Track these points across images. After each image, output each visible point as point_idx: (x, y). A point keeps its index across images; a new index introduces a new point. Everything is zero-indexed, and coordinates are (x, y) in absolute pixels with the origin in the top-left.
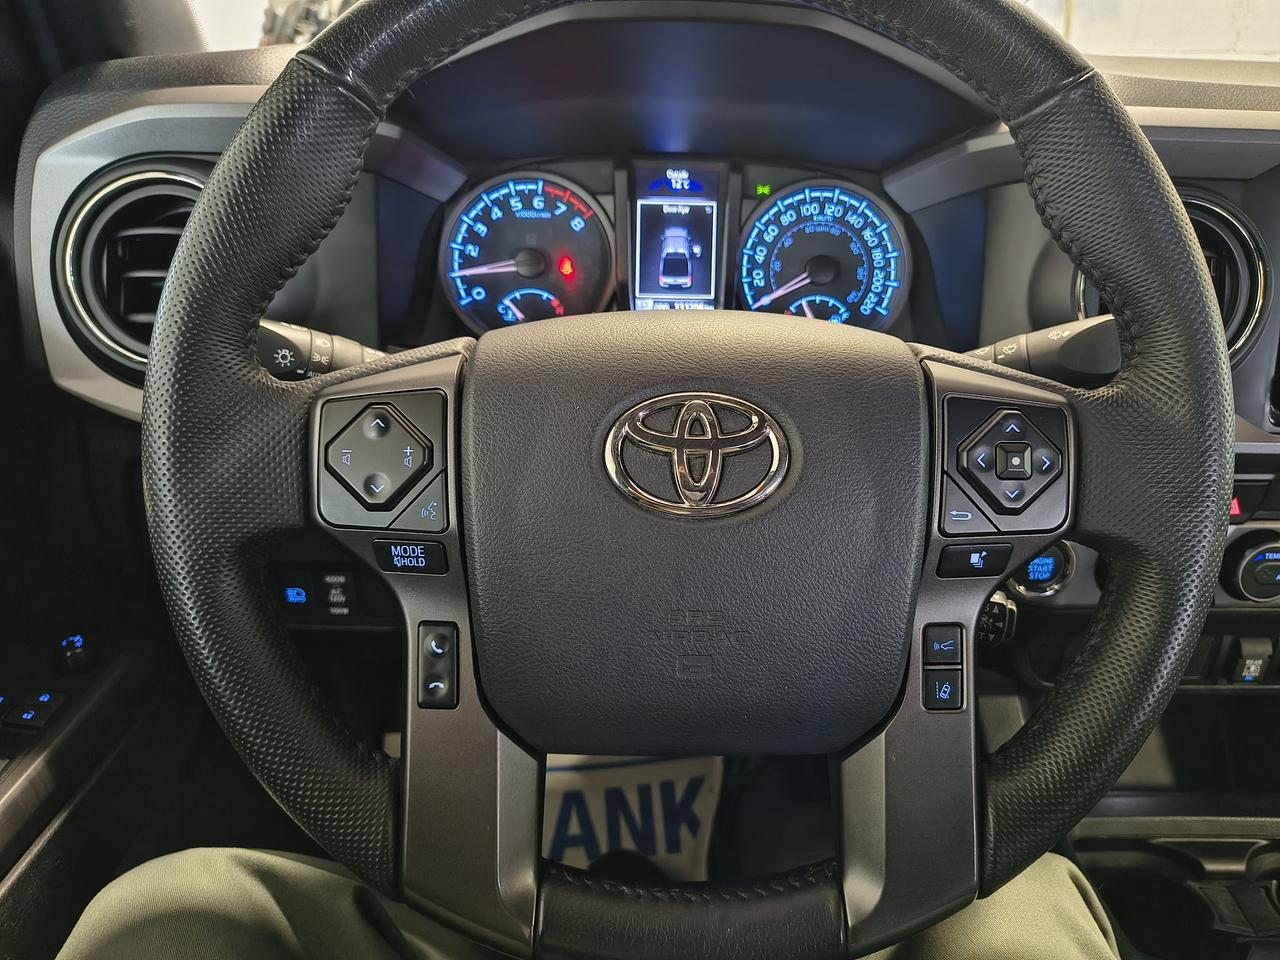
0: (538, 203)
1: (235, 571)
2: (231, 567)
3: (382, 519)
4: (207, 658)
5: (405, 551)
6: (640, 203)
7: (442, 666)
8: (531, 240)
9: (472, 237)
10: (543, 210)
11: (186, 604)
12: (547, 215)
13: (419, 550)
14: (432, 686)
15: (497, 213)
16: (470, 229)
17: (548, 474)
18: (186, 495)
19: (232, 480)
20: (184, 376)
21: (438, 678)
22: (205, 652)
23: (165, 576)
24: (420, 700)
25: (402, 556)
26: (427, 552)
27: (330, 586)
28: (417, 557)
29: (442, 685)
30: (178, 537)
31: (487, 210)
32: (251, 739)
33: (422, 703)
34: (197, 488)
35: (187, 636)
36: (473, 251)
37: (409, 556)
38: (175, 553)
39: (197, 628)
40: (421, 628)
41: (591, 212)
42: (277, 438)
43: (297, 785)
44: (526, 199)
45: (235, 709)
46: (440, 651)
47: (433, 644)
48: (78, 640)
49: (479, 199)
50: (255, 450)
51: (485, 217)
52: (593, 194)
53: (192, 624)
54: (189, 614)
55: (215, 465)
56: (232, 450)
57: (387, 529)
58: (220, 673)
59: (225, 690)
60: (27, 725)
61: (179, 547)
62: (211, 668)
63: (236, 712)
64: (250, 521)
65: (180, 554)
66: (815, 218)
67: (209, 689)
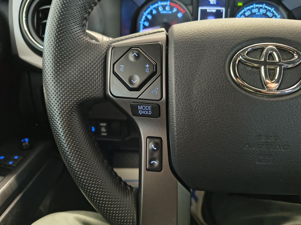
0: (167, 8)
1: (78, 114)
2: (76, 112)
3: (135, 94)
4: (66, 148)
5: (144, 108)
6: (200, 8)
7: (156, 155)
8: (165, 20)
9: (147, 19)
10: (169, 11)
11: (58, 126)
12: (170, 12)
13: (149, 108)
14: (152, 162)
15: (154, 12)
16: (146, 17)
17: (206, 76)
18: (59, 83)
19: (77, 78)
20: (59, 35)
21: (154, 159)
22: (65, 145)
23: (51, 115)
24: (147, 168)
25: (142, 110)
26: (152, 108)
27: (102, 127)
28: (149, 110)
29: (156, 162)
30: (56, 99)
31: (151, 11)
32: (82, 180)
33: (148, 169)
34: (63, 80)
35: (59, 139)
36: (147, 24)
37: (145, 110)
38: (54, 106)
39: (63, 136)
40: (148, 139)
41: (185, 11)
42: (94, 62)
43: (100, 199)
44: (164, 7)
45: (76, 168)
46: (155, 149)
47: (153, 146)
48: (27, 140)
49: (149, 7)
50: (86, 66)
51: (151, 13)
52: (186, 5)
53: (60, 134)
54: (59, 130)
55: (70, 71)
56: (77, 66)
57: (137, 99)
58: (71, 154)
59: (73, 160)
60: (10, 166)
61: (56, 104)
62: (68, 152)
63: (77, 169)
64: (83, 94)
65: (56, 106)
66: (256, 13)
67: (67, 160)
